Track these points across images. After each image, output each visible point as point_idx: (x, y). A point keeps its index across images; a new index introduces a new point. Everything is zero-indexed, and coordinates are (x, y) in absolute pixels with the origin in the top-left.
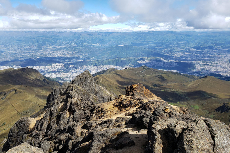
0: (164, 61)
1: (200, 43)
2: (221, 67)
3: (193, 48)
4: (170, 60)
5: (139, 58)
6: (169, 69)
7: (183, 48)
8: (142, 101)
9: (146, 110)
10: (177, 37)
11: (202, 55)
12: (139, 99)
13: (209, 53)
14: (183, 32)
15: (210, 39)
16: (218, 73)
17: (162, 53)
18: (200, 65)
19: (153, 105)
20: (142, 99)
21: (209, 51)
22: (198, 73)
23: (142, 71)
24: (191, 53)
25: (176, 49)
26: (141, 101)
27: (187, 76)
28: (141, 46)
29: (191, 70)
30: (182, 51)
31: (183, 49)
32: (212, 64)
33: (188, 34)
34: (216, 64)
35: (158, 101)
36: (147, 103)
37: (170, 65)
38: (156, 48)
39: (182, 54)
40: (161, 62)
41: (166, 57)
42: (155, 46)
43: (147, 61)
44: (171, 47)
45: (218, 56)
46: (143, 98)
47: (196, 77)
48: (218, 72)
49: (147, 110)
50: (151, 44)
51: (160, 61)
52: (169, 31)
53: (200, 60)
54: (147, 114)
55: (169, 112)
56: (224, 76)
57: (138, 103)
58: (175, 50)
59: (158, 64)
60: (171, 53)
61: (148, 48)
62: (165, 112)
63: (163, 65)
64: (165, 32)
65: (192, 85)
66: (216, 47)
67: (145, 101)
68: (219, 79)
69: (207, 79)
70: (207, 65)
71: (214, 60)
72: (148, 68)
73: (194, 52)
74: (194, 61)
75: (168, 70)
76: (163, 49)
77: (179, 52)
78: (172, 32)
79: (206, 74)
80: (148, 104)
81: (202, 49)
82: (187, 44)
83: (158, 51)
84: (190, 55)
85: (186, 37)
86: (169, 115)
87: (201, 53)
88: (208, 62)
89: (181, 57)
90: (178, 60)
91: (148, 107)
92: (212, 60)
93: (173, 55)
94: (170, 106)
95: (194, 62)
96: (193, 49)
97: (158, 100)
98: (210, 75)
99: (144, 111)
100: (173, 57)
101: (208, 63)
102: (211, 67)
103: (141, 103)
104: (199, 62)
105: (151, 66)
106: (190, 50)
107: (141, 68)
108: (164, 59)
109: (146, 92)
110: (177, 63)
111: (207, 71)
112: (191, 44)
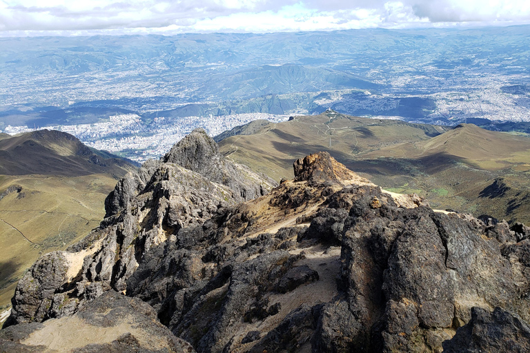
0: (371, 97)
1: (444, 53)
2: (488, 102)
3: (430, 64)
4: (385, 95)
5: (319, 93)
6: (384, 113)
7: (410, 66)
8: (329, 190)
9: (339, 207)
10: (397, 42)
11: (450, 80)
12: (323, 185)
13: (464, 75)
14: (408, 30)
15: (465, 45)
16: (482, 117)
17: (367, 78)
18: (448, 101)
19: (352, 196)
20: (330, 186)
21: (463, 71)
22: (444, 118)
23: (327, 123)
24: (427, 76)
25: (397, 68)
26: (326, 189)
27: (421, 127)
28: (322, 66)
29: (429, 113)
30: (408, 72)
31: (410, 69)
32: (469, 98)
33: (419, 35)
34: (479, 96)
35: (361, 187)
36: (339, 192)
37: (385, 105)
38: (354, 69)
39: (409, 80)
40: (365, 99)
41: (375, 88)
42: (352, 65)
43: (335, 99)
44: (385, 64)
45: (482, 80)
46: (330, 182)
47: (440, 128)
48: (483, 114)
49: (341, 206)
50: (342, 59)
51: (362, 97)
52: (377, 28)
53: (446, 90)
54: (339, 216)
55: (380, 207)
56: (493, 121)
57: (322, 193)
58: (394, 71)
59: (359, 104)
60: (387, 78)
61: (337, 68)
62: (372, 208)
63: (371, 107)
64: (370, 30)
65: (432, 146)
66: (476, 61)
67: (336, 188)
68: (485, 128)
69: (462, 131)
70: (462, 100)
71: (474, 89)
72: (339, 115)
73: (433, 73)
74: (435, 94)
75: (381, 118)
76: (369, 69)
77: (401, 74)
78: (385, 31)
79: (459, 120)
80: (342, 195)
81: (450, 67)
82: (418, 56)
83: (358, 76)
84: (426, 80)
85: (415, 41)
86: (381, 212)
87: (447, 76)
88: (461, 95)
89: (408, 86)
90: (402, 93)
91: (342, 200)
92: (470, 89)
93: (390, 82)
94: (386, 194)
95: (433, 95)
96: (431, 68)
97: (361, 184)
98: (468, 123)
99: (334, 210)
100: (391, 86)
101: (463, 97)
102: (469, 104)
103: (327, 194)
104: (444, 94)
105: (344, 109)
106: (425, 68)
107: (324, 115)
108: (373, 93)
109: (337, 169)
110: (399, 101)
111: (462, 113)
112: (428, 56)
